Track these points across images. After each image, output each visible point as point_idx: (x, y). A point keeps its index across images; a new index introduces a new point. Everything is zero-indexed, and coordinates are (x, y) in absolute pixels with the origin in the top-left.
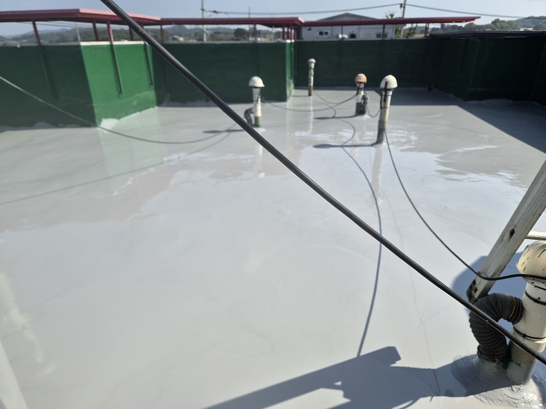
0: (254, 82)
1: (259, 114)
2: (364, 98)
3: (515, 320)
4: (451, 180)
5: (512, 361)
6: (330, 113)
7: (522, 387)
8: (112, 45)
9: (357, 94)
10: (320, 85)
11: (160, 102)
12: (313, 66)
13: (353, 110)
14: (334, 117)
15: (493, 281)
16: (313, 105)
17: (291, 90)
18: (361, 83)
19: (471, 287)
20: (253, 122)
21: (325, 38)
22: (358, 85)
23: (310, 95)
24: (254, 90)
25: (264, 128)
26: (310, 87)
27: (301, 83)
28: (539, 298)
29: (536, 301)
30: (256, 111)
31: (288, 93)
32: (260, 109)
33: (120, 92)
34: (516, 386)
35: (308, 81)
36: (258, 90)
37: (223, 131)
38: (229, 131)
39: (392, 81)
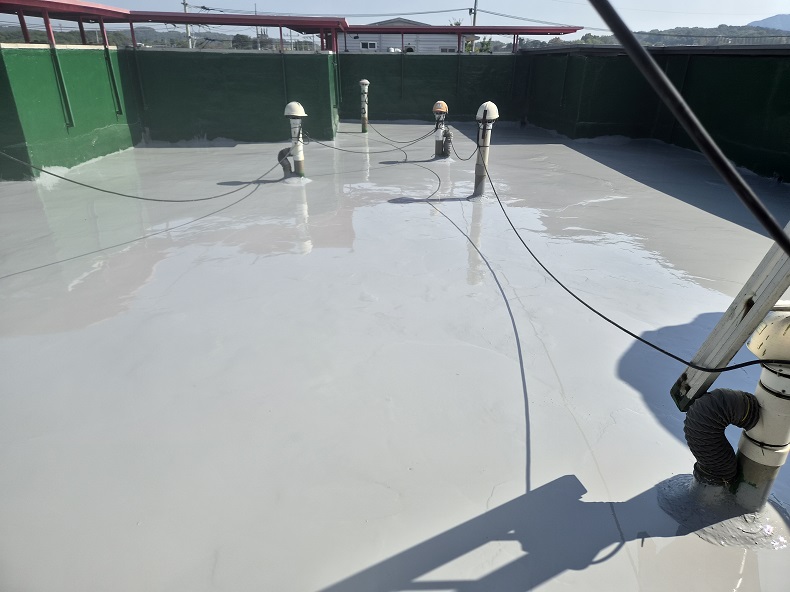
0: (291, 109)
1: (301, 157)
2: (446, 135)
3: (750, 423)
4: (583, 242)
5: (744, 481)
6: (400, 157)
7: (757, 515)
8: (53, 50)
9: (437, 128)
10: (377, 116)
11: (136, 141)
12: (366, 89)
13: (433, 151)
14: (405, 162)
15: (717, 373)
16: (370, 145)
17: (337, 124)
18: (441, 113)
19: (679, 384)
20: (293, 170)
21: (370, 51)
22: (437, 116)
23: (364, 131)
24: (292, 121)
25: (309, 177)
26: (364, 118)
27: (350, 114)
28: (784, 391)
29: (778, 395)
30: (297, 152)
31: (334, 127)
32: (301, 150)
33: (70, 124)
34: (749, 515)
35: (360, 111)
36: (299, 121)
37: (250, 183)
38: (258, 182)
39: (492, 110)
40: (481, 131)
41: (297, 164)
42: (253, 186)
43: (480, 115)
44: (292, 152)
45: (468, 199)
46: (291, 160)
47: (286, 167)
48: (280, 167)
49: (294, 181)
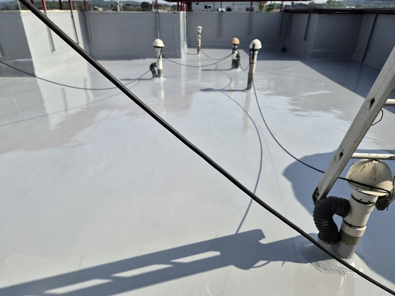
0: (156, 43)
1: (161, 67)
2: (238, 56)
3: (344, 215)
9: (233, 53)
12: (200, 31)
13: (230, 64)
14: (215, 70)
16: (201, 61)
17: (184, 49)
18: (235, 44)
19: (315, 192)
20: (157, 74)
21: (209, 11)
22: (233, 46)
23: (198, 52)
24: (157, 49)
25: (164, 77)
26: (199, 46)
28: (361, 200)
30: (159, 65)
31: (183, 51)
32: (161, 63)
33: (54, 50)
36: (160, 49)
37: (135, 80)
38: (139, 79)
39: (258, 44)
40: (251, 55)
41: (159, 71)
42: (137, 81)
43: (251, 47)
44: (157, 65)
45: (243, 91)
46: (156, 69)
47: (154, 72)
48: (150, 72)
49: (157, 79)
